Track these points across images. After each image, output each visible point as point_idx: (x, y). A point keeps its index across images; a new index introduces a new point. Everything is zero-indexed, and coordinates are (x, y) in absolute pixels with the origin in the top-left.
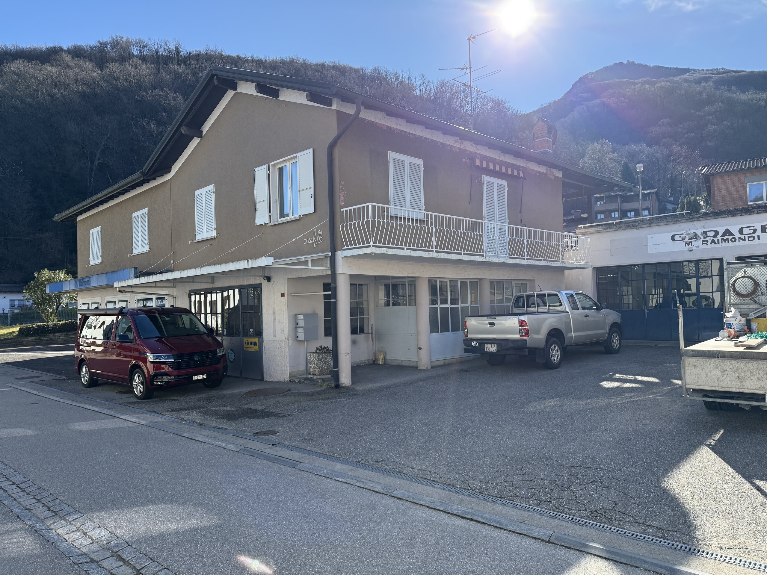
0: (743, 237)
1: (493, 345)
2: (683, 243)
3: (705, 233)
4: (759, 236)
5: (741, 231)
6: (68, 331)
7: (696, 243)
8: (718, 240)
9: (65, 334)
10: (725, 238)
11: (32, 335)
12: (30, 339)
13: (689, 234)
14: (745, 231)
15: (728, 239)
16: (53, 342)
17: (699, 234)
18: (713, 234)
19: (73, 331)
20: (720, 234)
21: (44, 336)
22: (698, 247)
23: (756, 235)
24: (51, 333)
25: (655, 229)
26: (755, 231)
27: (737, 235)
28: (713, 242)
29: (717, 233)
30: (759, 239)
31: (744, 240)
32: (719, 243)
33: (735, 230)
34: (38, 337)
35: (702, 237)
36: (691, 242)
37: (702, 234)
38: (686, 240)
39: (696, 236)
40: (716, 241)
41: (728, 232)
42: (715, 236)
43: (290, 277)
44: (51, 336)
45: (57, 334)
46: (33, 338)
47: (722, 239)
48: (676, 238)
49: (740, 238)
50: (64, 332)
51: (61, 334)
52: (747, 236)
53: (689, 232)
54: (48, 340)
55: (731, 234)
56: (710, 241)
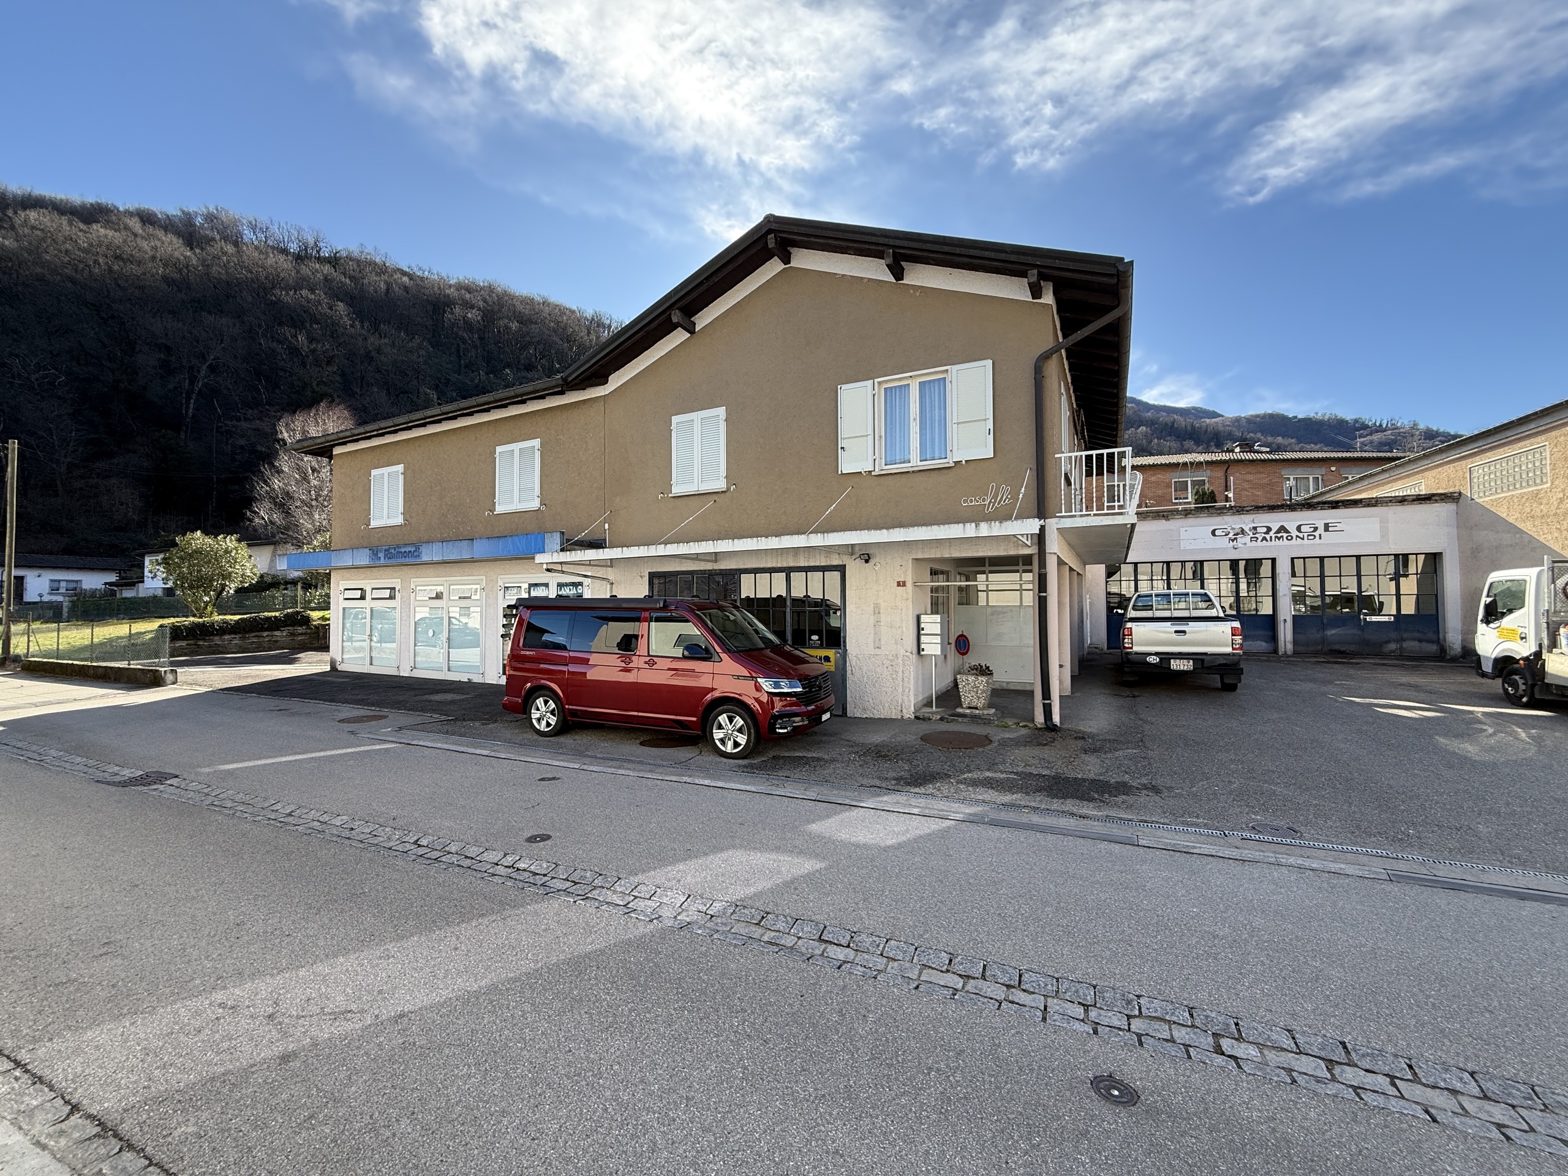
0: (1301, 535)
1: (1185, 661)
2: (1226, 539)
3: (1255, 528)
4: (1320, 535)
5: (1299, 529)
6: (246, 632)
7: (1241, 540)
8: (1271, 537)
9: (240, 635)
10: (1279, 535)
11: (185, 638)
12: (177, 645)
13: (1234, 529)
14: (1303, 529)
15: (1282, 537)
16: (220, 649)
17: (1246, 529)
18: (1265, 530)
19: (254, 632)
20: (1274, 531)
21: (204, 640)
22: (1245, 544)
23: (1317, 534)
24: (217, 635)
25: (1191, 521)
26: (1316, 529)
27: (1294, 533)
28: (1264, 539)
29: (1269, 529)
30: (1320, 538)
31: (1303, 539)
32: (1271, 540)
33: (1292, 527)
34: (192, 642)
35: (1251, 533)
36: (1236, 539)
37: (1250, 530)
38: (1231, 535)
39: (1243, 532)
40: (1269, 539)
41: (1282, 529)
42: (1267, 533)
43: (920, 556)
44: (217, 640)
45: (227, 637)
46: (184, 643)
47: (1276, 537)
48: (1217, 533)
49: (1297, 536)
50: (239, 633)
51: (233, 636)
52: (1306, 535)
53: (1234, 526)
54: (210, 646)
55: (1287, 531)
56: (1260, 539)
